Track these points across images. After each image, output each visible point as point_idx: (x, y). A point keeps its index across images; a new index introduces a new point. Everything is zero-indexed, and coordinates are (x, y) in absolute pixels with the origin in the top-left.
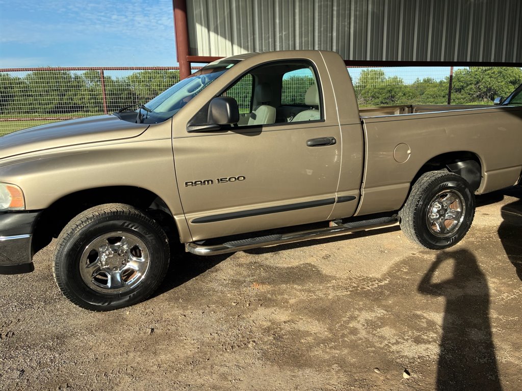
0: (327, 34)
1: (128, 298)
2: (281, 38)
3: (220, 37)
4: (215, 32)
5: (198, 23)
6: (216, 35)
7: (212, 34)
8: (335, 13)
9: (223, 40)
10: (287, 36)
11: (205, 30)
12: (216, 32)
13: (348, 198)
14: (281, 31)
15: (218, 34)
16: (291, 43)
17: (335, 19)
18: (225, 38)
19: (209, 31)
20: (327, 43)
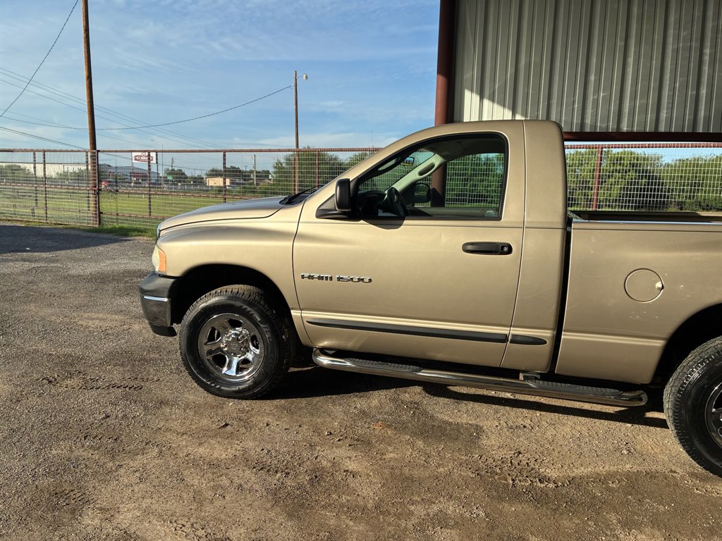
0: (687, 92)
1: (237, 389)
2: (596, 102)
3: (496, 105)
4: (489, 99)
5: (468, 89)
6: (491, 103)
7: (486, 102)
8: (707, 58)
9: (501, 109)
10: (608, 100)
11: (476, 98)
12: (492, 99)
13: (531, 340)
14: (597, 91)
15: (493, 101)
16: (613, 108)
17: (706, 68)
18: (504, 106)
19: (482, 98)
20: (685, 107)
